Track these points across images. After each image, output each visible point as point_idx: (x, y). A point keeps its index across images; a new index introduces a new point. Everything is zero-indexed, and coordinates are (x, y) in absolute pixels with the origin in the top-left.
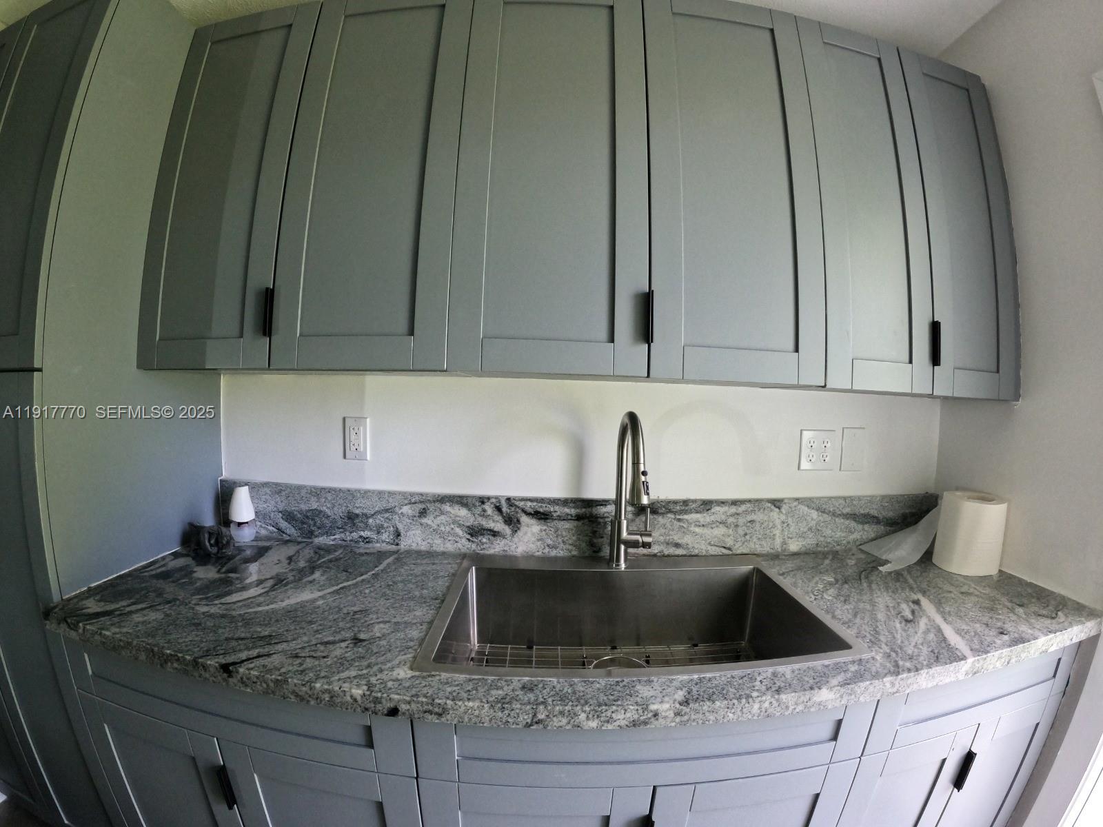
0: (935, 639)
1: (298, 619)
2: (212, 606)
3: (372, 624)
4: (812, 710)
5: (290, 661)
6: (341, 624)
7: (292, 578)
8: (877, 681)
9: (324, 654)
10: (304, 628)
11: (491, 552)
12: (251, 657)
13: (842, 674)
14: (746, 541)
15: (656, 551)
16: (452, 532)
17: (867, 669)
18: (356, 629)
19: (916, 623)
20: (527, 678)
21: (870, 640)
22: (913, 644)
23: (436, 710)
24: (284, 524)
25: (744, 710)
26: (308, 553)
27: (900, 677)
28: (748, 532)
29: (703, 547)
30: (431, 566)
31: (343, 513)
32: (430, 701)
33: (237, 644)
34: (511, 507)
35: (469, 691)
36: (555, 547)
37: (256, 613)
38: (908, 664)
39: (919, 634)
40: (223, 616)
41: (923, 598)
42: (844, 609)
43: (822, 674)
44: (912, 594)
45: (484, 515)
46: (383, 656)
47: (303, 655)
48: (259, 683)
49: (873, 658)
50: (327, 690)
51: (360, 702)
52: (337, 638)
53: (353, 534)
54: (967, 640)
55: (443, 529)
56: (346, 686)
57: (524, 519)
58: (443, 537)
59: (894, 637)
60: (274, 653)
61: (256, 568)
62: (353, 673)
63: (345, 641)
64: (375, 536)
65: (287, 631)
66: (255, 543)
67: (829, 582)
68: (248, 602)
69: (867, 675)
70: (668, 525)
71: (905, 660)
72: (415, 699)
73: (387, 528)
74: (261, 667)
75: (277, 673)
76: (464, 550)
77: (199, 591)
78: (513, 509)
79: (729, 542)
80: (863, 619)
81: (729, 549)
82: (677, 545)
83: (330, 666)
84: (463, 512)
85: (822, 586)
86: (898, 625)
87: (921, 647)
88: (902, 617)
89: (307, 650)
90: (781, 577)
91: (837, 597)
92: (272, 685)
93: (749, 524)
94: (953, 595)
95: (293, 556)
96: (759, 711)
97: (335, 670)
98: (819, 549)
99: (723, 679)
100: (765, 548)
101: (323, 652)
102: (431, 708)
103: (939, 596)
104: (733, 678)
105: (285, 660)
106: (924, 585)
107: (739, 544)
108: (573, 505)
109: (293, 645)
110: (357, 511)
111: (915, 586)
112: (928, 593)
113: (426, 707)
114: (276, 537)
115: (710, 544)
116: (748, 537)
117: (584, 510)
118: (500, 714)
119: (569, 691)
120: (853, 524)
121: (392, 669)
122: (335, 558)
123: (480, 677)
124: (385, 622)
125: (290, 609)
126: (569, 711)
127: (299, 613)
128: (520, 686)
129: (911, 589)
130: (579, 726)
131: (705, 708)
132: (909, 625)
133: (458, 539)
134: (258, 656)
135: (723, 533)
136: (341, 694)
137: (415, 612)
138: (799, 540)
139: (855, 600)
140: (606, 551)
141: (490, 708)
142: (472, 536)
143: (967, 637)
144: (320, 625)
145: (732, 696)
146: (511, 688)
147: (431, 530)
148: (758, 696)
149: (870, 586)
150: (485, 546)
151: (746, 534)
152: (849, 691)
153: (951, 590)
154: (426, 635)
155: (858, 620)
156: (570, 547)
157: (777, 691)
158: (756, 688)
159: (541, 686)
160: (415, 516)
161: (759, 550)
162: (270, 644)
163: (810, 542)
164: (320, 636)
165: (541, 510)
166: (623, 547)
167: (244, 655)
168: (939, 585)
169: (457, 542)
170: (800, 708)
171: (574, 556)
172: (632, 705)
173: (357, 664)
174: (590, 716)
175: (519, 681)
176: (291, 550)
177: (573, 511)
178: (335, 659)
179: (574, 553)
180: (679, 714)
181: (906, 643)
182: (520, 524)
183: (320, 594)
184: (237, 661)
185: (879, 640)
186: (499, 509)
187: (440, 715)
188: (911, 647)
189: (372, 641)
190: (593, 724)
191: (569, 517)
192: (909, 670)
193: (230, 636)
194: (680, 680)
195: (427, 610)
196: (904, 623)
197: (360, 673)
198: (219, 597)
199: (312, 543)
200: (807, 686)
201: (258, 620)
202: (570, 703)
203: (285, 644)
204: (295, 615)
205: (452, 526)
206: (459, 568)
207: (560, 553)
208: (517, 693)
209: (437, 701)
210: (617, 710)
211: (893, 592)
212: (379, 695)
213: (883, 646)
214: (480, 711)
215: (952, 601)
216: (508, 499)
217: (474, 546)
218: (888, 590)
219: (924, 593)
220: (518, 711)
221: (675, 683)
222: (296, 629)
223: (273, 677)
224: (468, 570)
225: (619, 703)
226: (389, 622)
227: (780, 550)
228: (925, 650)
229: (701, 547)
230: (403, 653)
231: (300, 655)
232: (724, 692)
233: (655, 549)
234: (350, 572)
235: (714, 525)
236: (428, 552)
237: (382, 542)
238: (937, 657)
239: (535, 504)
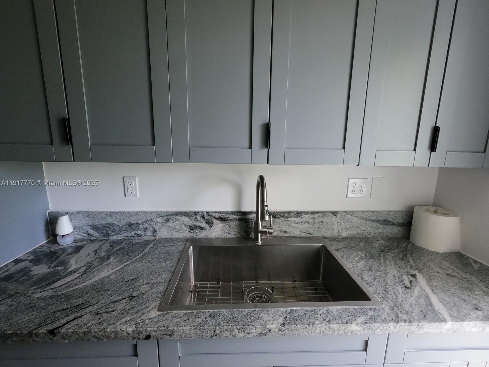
0: (424, 303)
1: (99, 289)
2: (44, 292)
3: (140, 286)
4: (348, 334)
5: (94, 317)
6: (124, 289)
7: (97, 264)
8: (384, 324)
9: (113, 309)
10: (103, 295)
11: (200, 237)
12: (69, 320)
13: (364, 316)
14: (319, 231)
15: (276, 235)
16: (181, 228)
17: (379, 315)
18: (131, 290)
19: (412, 290)
20: (213, 310)
21: (382, 297)
22: (409, 304)
23: (169, 333)
24: (92, 232)
25: (312, 330)
26: (107, 246)
27: (399, 324)
28: (320, 226)
29: (298, 233)
30: (171, 247)
31: (126, 223)
32: (166, 329)
33: (60, 314)
34: (208, 216)
35: (185, 320)
36: (229, 233)
37: (74, 290)
38: (405, 317)
39: (413, 298)
40: (51, 297)
41: (418, 273)
42: (368, 274)
43: (353, 314)
44: (411, 270)
45: (196, 220)
46: (145, 304)
47: (102, 312)
48: (73, 336)
49: (383, 309)
50: (113, 332)
51: (131, 335)
52: (121, 298)
53: (131, 233)
54: (448, 308)
55: (177, 227)
56: (124, 327)
57: (215, 221)
58: (177, 231)
59: (397, 297)
60: (84, 315)
61: (74, 261)
62: (129, 318)
63: (125, 298)
64: (143, 233)
65: (93, 298)
66: (74, 245)
67: (361, 256)
68: (68, 285)
69: (378, 319)
70: (281, 223)
71: (403, 314)
72: (159, 329)
73: (149, 229)
74: (75, 326)
75: (85, 327)
76: (188, 236)
77: (34, 284)
78: (210, 217)
79: (311, 231)
80: (379, 282)
81: (311, 234)
82: (285, 232)
83: (116, 316)
84: (186, 219)
85: (357, 259)
86: (400, 290)
87: (414, 306)
88: (404, 284)
89: (104, 309)
90: (336, 252)
91: (365, 266)
92: (81, 335)
93: (320, 223)
94: (440, 275)
95: (98, 249)
96: (320, 332)
97: (119, 318)
98: (358, 236)
99: (302, 311)
100: (329, 234)
101: (113, 308)
102: (166, 332)
103: (430, 274)
104: (307, 311)
105: (91, 318)
106: (421, 265)
107: (316, 232)
108: (237, 214)
109: (95, 307)
110: (133, 222)
111: (414, 265)
112: (422, 271)
113: (164, 332)
114: (87, 238)
115: (301, 231)
116: (320, 229)
117: (242, 216)
118: (199, 332)
119: (231, 317)
120: (377, 225)
121: (149, 312)
122: (122, 247)
123: (191, 311)
124: (147, 284)
125: (95, 284)
126: (230, 329)
127: (100, 286)
128: (209, 315)
129: (411, 267)
130: (235, 336)
131: (293, 328)
132: (407, 290)
133: (184, 232)
134: (75, 319)
135: (307, 227)
136: (121, 332)
137: (162, 276)
138: (347, 231)
139: (376, 270)
140: (252, 235)
141: (194, 330)
142: (191, 230)
143: (448, 306)
144: (112, 291)
145: (306, 322)
146: (205, 316)
147: (172, 228)
148: (319, 324)
149: (385, 262)
150: (197, 234)
151: (319, 228)
152: (368, 327)
153: (439, 271)
154: (167, 289)
155: (376, 283)
156: (236, 233)
157: (328, 321)
158: (318, 319)
159: (218, 314)
160: (163, 222)
161: (326, 235)
162: (82, 309)
163: (353, 232)
164: (111, 298)
165: (223, 217)
166: (260, 234)
167: (64, 321)
168: (431, 267)
169: (184, 233)
170: (341, 332)
171: (238, 237)
172: (259, 325)
173: (131, 312)
174: (240, 331)
175: (209, 312)
176: (96, 246)
177: (237, 217)
178: (119, 311)
179: (238, 236)
180: (281, 331)
181: (404, 302)
182: (213, 223)
183: (113, 271)
184: (59, 326)
185: (388, 297)
186: (203, 217)
187: (171, 335)
188: (407, 305)
189: (139, 296)
190: (241, 335)
191: (236, 220)
192: (405, 321)
193: (56, 310)
194: (281, 311)
195: (168, 273)
196: (404, 288)
197: (132, 317)
198: (49, 284)
199: (109, 239)
200: (344, 321)
201: (75, 295)
202: (231, 324)
203: (91, 307)
204: (96, 287)
205: (182, 226)
206: (185, 247)
207: (232, 235)
208: (207, 320)
209: (170, 328)
210: (252, 328)
211: (399, 267)
212: (141, 329)
213: (390, 302)
214: (190, 331)
215: (439, 278)
216: (207, 213)
217: (192, 235)
218: (396, 265)
219: (420, 271)
220: (207, 330)
221: (279, 313)
222: (98, 296)
223: (83, 330)
224: (189, 248)
225: (253, 324)
226: (149, 283)
227: (337, 235)
228: (417, 310)
229: (297, 233)
230: (155, 301)
231: (100, 313)
232: (302, 319)
233: (275, 234)
234: (130, 255)
235: (303, 223)
236: (170, 239)
237: (147, 236)
238: (425, 316)
239: (220, 214)
